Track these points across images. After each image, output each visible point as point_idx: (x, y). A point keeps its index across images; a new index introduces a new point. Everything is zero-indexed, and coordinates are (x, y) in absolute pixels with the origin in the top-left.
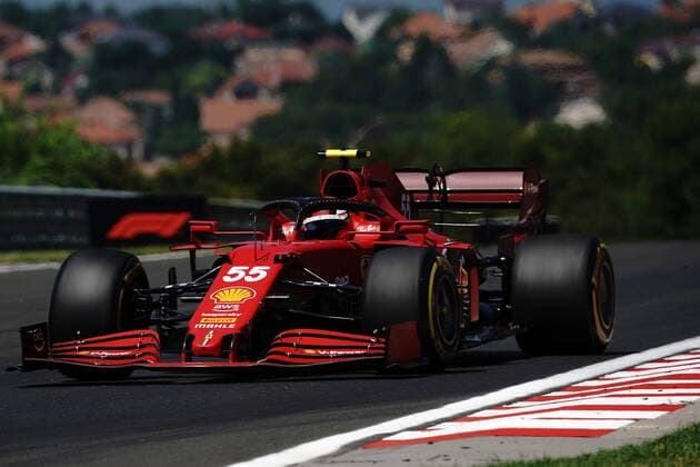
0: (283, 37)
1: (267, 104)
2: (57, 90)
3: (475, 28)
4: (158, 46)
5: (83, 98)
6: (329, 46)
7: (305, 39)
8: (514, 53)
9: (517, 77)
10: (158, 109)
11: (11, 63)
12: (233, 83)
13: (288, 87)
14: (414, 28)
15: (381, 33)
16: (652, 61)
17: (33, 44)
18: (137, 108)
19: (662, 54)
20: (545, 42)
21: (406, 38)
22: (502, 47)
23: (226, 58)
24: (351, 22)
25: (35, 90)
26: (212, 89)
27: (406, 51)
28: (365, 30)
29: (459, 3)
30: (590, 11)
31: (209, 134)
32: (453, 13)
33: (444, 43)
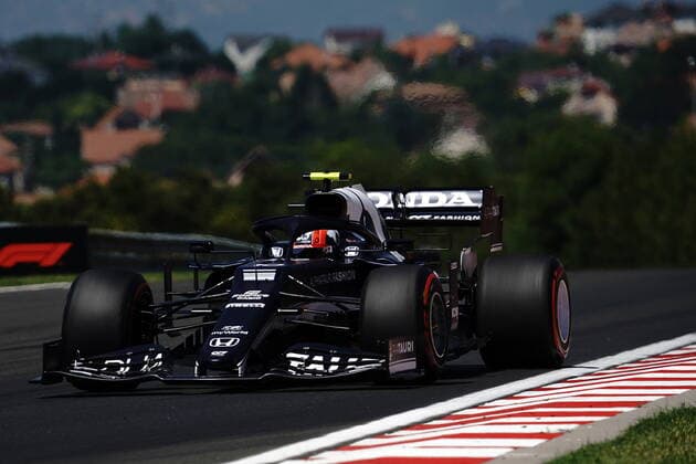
0: (165, 68)
1: (148, 134)
3: (356, 58)
4: (39, 78)
6: (213, 76)
7: (186, 70)
8: (396, 87)
10: (39, 139)
12: (114, 114)
13: (169, 117)
14: (294, 59)
15: (262, 63)
16: (530, 96)
18: (16, 139)
19: (538, 87)
20: (425, 75)
21: (288, 69)
22: (384, 80)
23: (107, 89)
24: (232, 52)
26: (93, 120)
27: (287, 81)
28: (245, 61)
29: (340, 36)
30: (466, 42)
31: (89, 165)
32: (332, 45)
33: (327, 73)
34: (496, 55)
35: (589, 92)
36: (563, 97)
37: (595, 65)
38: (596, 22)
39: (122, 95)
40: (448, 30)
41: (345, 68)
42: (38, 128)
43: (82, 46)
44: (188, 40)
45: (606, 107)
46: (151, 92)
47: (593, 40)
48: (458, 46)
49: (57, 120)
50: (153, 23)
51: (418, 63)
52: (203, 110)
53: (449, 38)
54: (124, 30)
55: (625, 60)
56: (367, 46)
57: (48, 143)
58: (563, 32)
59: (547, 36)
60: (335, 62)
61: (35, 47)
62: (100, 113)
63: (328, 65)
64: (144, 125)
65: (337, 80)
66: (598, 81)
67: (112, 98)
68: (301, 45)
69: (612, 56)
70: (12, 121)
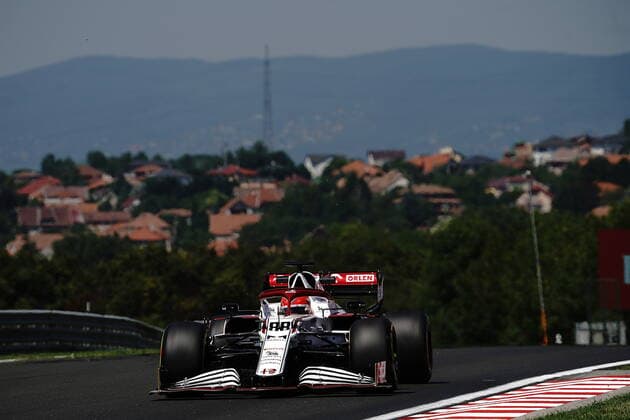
0: (265, 175)
1: (252, 217)
2: (120, 208)
3: (386, 169)
4: (186, 181)
5: (136, 213)
6: (295, 180)
7: (278, 177)
8: (410, 186)
9: (411, 199)
10: (183, 219)
11: (92, 191)
12: (231, 204)
13: (265, 206)
14: (346, 169)
15: (327, 172)
16: (497, 193)
17: (107, 179)
18: (169, 219)
19: (502, 188)
20: (429, 179)
21: (342, 175)
22: (403, 182)
23: (228, 188)
24: (309, 165)
25: (106, 207)
26: (217, 209)
27: (341, 183)
28: (317, 171)
29: (377, 155)
30: (458, 159)
31: (213, 237)
32: (371, 161)
33: (366, 179)
34: (476, 167)
35: (535, 192)
36: (518, 194)
37: (540, 173)
38: (542, 148)
39: (236, 191)
40: (447, 150)
41: (379, 175)
42: (183, 212)
43: (216, 161)
44: (281, 157)
45: (545, 202)
46: (256, 190)
47: (539, 158)
48: (452, 161)
49: (194, 209)
50: (259, 147)
51: (428, 169)
52: (284, 201)
53: (447, 155)
54: (242, 152)
55: (558, 171)
56: (396, 161)
57: (189, 222)
58: (520, 153)
59: (509, 155)
60: (374, 171)
61: (186, 162)
62: (221, 204)
63: (368, 174)
64: (250, 212)
65: (373, 183)
66: (540, 185)
67: (230, 194)
68: (352, 161)
69: (551, 169)
70: (168, 207)
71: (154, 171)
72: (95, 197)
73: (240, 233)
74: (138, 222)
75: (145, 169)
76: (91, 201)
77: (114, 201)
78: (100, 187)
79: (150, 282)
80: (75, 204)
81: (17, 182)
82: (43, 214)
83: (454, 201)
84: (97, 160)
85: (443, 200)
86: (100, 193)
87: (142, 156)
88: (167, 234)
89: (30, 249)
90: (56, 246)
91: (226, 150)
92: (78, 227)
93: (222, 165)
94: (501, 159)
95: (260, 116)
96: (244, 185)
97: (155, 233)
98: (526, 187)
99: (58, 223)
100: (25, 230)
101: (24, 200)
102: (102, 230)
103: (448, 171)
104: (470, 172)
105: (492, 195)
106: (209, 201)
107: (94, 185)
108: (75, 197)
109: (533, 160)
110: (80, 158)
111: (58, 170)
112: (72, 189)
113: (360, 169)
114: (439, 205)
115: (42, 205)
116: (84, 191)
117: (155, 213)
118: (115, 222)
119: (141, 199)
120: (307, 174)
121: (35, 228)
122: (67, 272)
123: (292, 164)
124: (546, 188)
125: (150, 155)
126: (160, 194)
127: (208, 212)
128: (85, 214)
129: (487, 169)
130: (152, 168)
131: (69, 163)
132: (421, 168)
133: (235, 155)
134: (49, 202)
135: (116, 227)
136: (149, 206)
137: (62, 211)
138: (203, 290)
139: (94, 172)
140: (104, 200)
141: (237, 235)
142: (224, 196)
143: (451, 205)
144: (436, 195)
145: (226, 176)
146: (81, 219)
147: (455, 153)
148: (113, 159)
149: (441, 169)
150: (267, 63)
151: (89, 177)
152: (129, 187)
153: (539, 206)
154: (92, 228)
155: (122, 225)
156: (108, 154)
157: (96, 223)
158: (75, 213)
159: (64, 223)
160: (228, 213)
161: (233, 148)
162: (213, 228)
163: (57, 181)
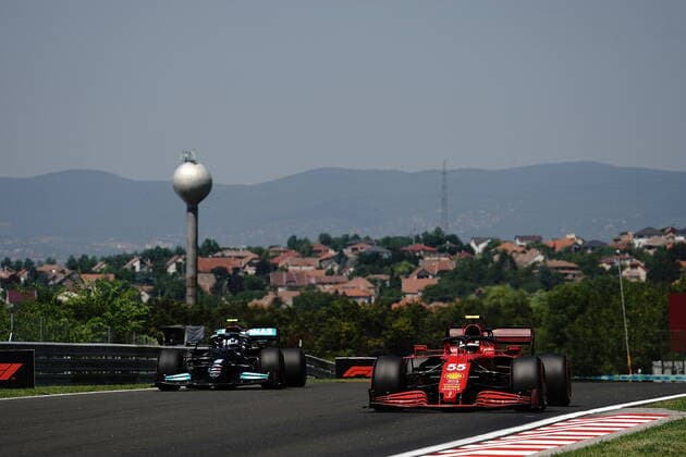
0: (442, 252)
1: (432, 281)
2: (340, 273)
3: (528, 248)
4: (386, 255)
5: (350, 278)
6: (463, 255)
7: (452, 252)
8: (544, 261)
9: (545, 271)
10: (383, 282)
11: (321, 261)
12: (417, 271)
13: (441, 273)
14: (499, 248)
15: (486, 250)
16: (608, 267)
17: (332, 252)
18: (374, 282)
19: (611, 263)
20: (559, 256)
21: (497, 252)
22: (540, 258)
23: (415, 260)
24: (473, 245)
25: (330, 273)
26: (407, 274)
27: (496, 258)
28: (479, 249)
29: (522, 239)
30: (580, 242)
31: (405, 294)
32: (518, 242)
33: (514, 255)
34: (593, 248)
35: (634, 266)
36: (623, 267)
37: (637, 253)
38: (640, 236)
39: (421, 263)
40: (573, 236)
41: (524, 252)
42: (383, 277)
43: (408, 241)
44: (454, 239)
45: (642, 273)
46: (434, 262)
47: (639, 243)
48: (576, 243)
49: (392, 275)
50: (438, 231)
51: (557, 250)
52: (456, 271)
53: (572, 239)
54: (425, 234)
55: (651, 252)
56: (536, 243)
57: (388, 283)
58: (625, 239)
59: (616, 240)
60: (521, 249)
61: (387, 242)
62: (411, 271)
63: (515, 251)
64: (430, 277)
65: (519, 259)
66: (638, 262)
67: (417, 264)
68: (505, 242)
69: (646, 250)
70: (373, 273)
71: (364, 248)
72: (323, 265)
73: (423, 292)
74: (352, 283)
75: (358, 246)
76: (321, 268)
77: (336, 269)
78: (327, 259)
79: (346, 326)
80: (308, 270)
81: (271, 254)
82: (288, 277)
83: (575, 272)
84: (326, 240)
85: (567, 272)
86: (326, 263)
87: (356, 237)
88: (372, 291)
89: (277, 301)
90: (294, 299)
91: (415, 233)
92: (311, 287)
93: (411, 243)
94: (611, 243)
95: (440, 210)
96: (427, 258)
97: (364, 291)
98: (628, 263)
99: (298, 284)
100: (275, 288)
101: (275, 267)
102: (328, 288)
103: (573, 250)
104: (589, 251)
105: (604, 269)
106: (400, 269)
107: (324, 257)
108: (309, 265)
109: (633, 244)
110: (314, 239)
111: (297, 246)
112: (308, 260)
113: (509, 247)
114: (566, 275)
115: (287, 271)
116: (316, 261)
117: (364, 277)
118: (337, 283)
119: (355, 267)
120: (472, 251)
121: (281, 286)
122: (288, 317)
123: (461, 244)
124: (643, 265)
125: (362, 236)
126: (368, 264)
127: (401, 277)
128: (316, 278)
129: (602, 250)
130: (362, 245)
131: (306, 240)
132: (554, 248)
133: (421, 237)
134: (291, 268)
135: (337, 287)
136: (360, 273)
137: (300, 275)
138: (384, 332)
139: (323, 248)
140: (329, 267)
141: (420, 294)
142: (413, 266)
143: (574, 275)
144: (563, 268)
145: (414, 252)
146: (313, 281)
147: (578, 238)
148: (337, 239)
149: (568, 250)
150: (444, 173)
151: (320, 251)
152: (347, 259)
153: (638, 277)
154: (321, 287)
155: (341, 286)
156: (333, 236)
157: (323, 284)
158: (309, 276)
159: (301, 284)
160: (416, 277)
161: (420, 232)
162: (404, 288)
163: (297, 254)
